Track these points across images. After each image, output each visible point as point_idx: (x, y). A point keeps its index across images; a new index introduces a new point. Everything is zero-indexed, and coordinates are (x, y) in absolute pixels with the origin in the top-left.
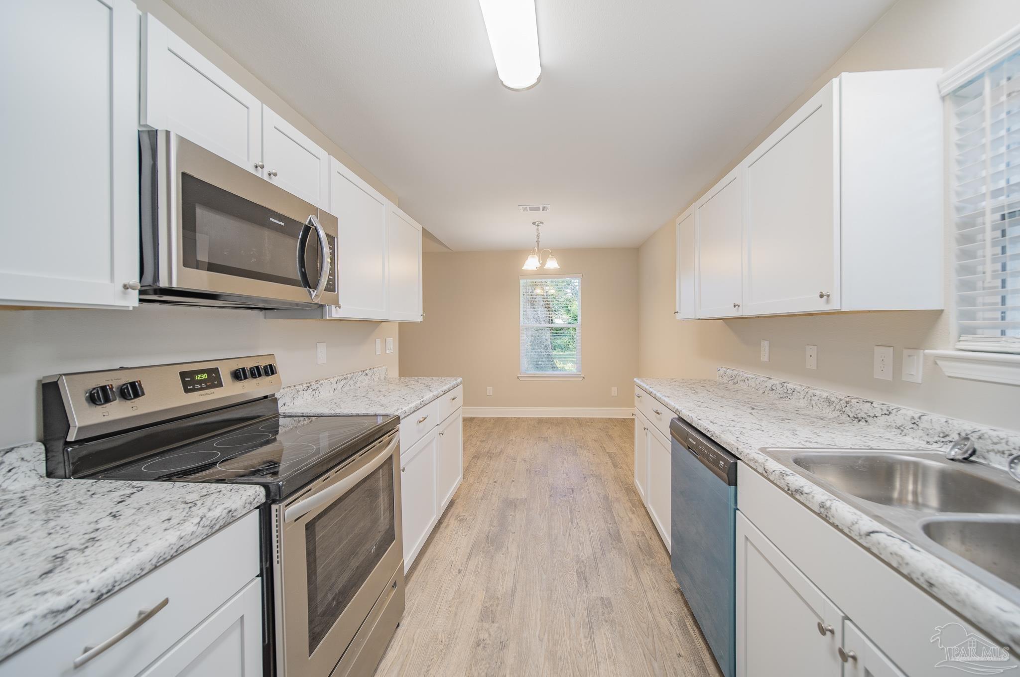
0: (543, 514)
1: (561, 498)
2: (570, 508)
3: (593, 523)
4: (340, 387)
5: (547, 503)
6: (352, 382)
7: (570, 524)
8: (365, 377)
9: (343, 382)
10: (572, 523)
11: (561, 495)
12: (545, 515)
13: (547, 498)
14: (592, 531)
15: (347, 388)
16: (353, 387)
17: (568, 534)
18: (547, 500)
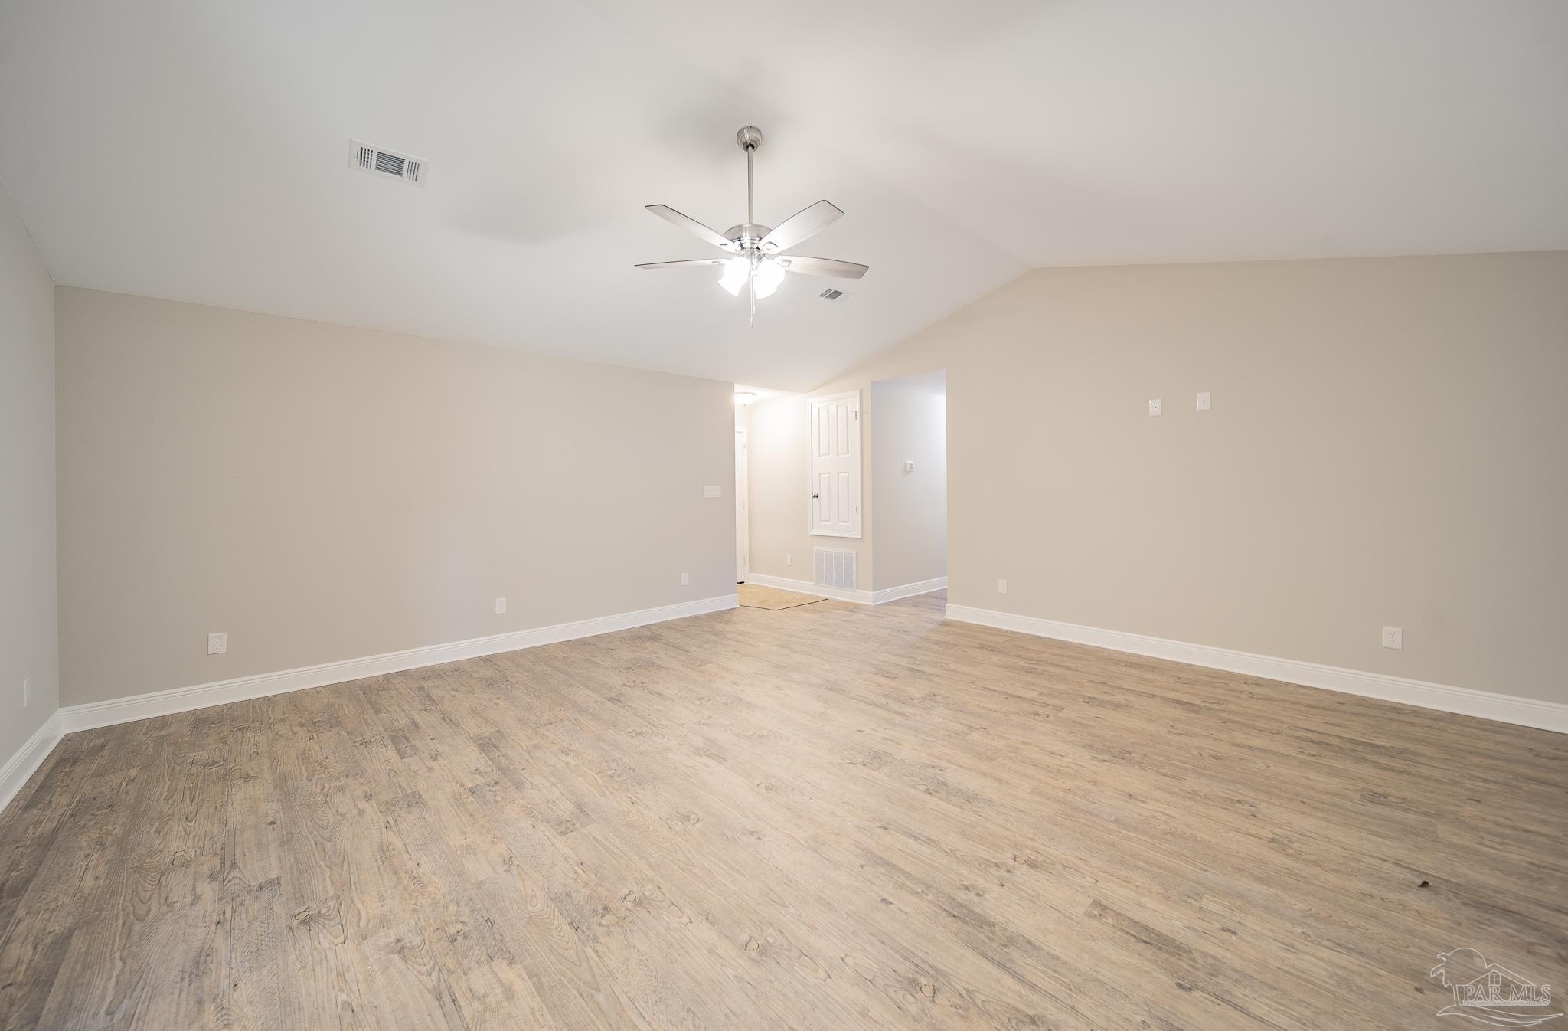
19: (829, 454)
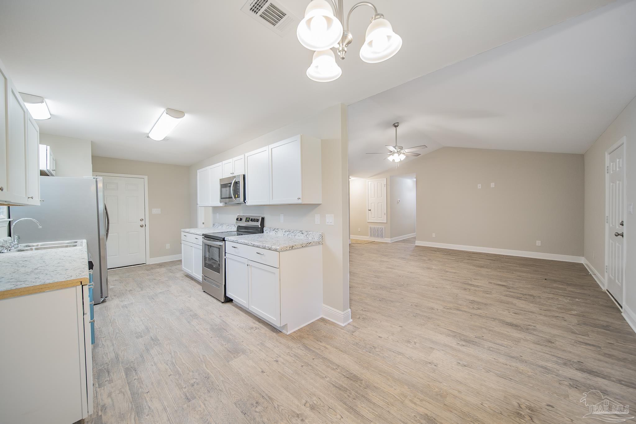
0: (202, 357)
1: (195, 380)
2: (180, 374)
3: (153, 372)
4: (286, 234)
5: (206, 368)
6: (293, 234)
7: (174, 361)
8: (301, 234)
9: (288, 233)
10: (173, 363)
11: (198, 384)
12: (200, 357)
13: (210, 372)
14: (152, 365)
15: (290, 236)
16: (293, 237)
17: (173, 354)
18: (208, 371)
19: (374, 197)
